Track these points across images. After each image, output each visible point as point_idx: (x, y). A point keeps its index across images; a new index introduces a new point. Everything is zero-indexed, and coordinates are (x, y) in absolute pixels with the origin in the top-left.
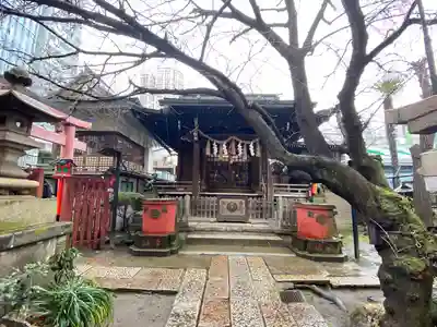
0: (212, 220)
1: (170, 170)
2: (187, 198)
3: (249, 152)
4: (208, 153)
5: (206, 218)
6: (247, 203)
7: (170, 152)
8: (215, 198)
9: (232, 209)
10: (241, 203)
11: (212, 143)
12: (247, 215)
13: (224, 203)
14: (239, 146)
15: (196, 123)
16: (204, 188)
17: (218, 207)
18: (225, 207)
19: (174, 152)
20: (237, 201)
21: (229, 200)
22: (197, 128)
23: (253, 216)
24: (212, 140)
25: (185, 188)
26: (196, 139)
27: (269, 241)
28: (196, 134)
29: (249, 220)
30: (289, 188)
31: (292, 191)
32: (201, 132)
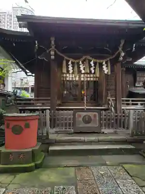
0: (70, 131)
1: (26, 89)
2: (48, 111)
6: (100, 115)
7: (26, 73)
9: (88, 120)
10: (95, 116)
11: (67, 61)
12: (101, 125)
13: (80, 116)
15: (53, 42)
16: (59, 102)
18: (81, 119)
19: (30, 74)
20: (91, 114)
21: (84, 114)
22: (53, 47)
23: (105, 126)
24: (68, 59)
25: (43, 104)
26: (53, 57)
27: (123, 149)
28: (52, 53)
29: (103, 130)
30: (131, 102)
31: (133, 104)
32: (57, 51)
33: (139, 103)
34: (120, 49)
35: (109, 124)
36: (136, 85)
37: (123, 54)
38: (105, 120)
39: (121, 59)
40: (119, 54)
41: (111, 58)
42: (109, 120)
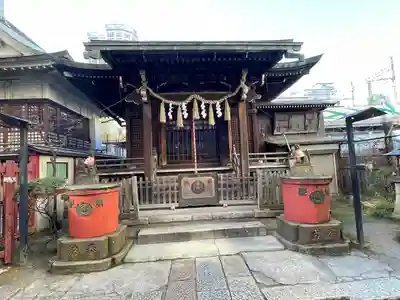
0: (173, 206)
3: (215, 115)
4: (163, 119)
5: (164, 205)
6: (217, 179)
8: (176, 177)
9: (198, 190)
10: (209, 182)
12: (219, 194)
13: (186, 183)
14: (203, 106)
15: (143, 78)
17: (179, 188)
18: (189, 188)
20: (204, 179)
21: (192, 180)
22: (145, 85)
23: (225, 195)
24: (167, 101)
25: (137, 166)
26: (145, 99)
27: (248, 229)
28: (144, 93)
29: (221, 202)
30: (265, 158)
31: (269, 161)
32: (151, 91)
33: (277, 159)
34: (243, 83)
35: (230, 193)
36: (275, 132)
37: (246, 90)
38: (225, 186)
39: (245, 96)
40: (241, 91)
41: (230, 96)
42: (230, 186)
